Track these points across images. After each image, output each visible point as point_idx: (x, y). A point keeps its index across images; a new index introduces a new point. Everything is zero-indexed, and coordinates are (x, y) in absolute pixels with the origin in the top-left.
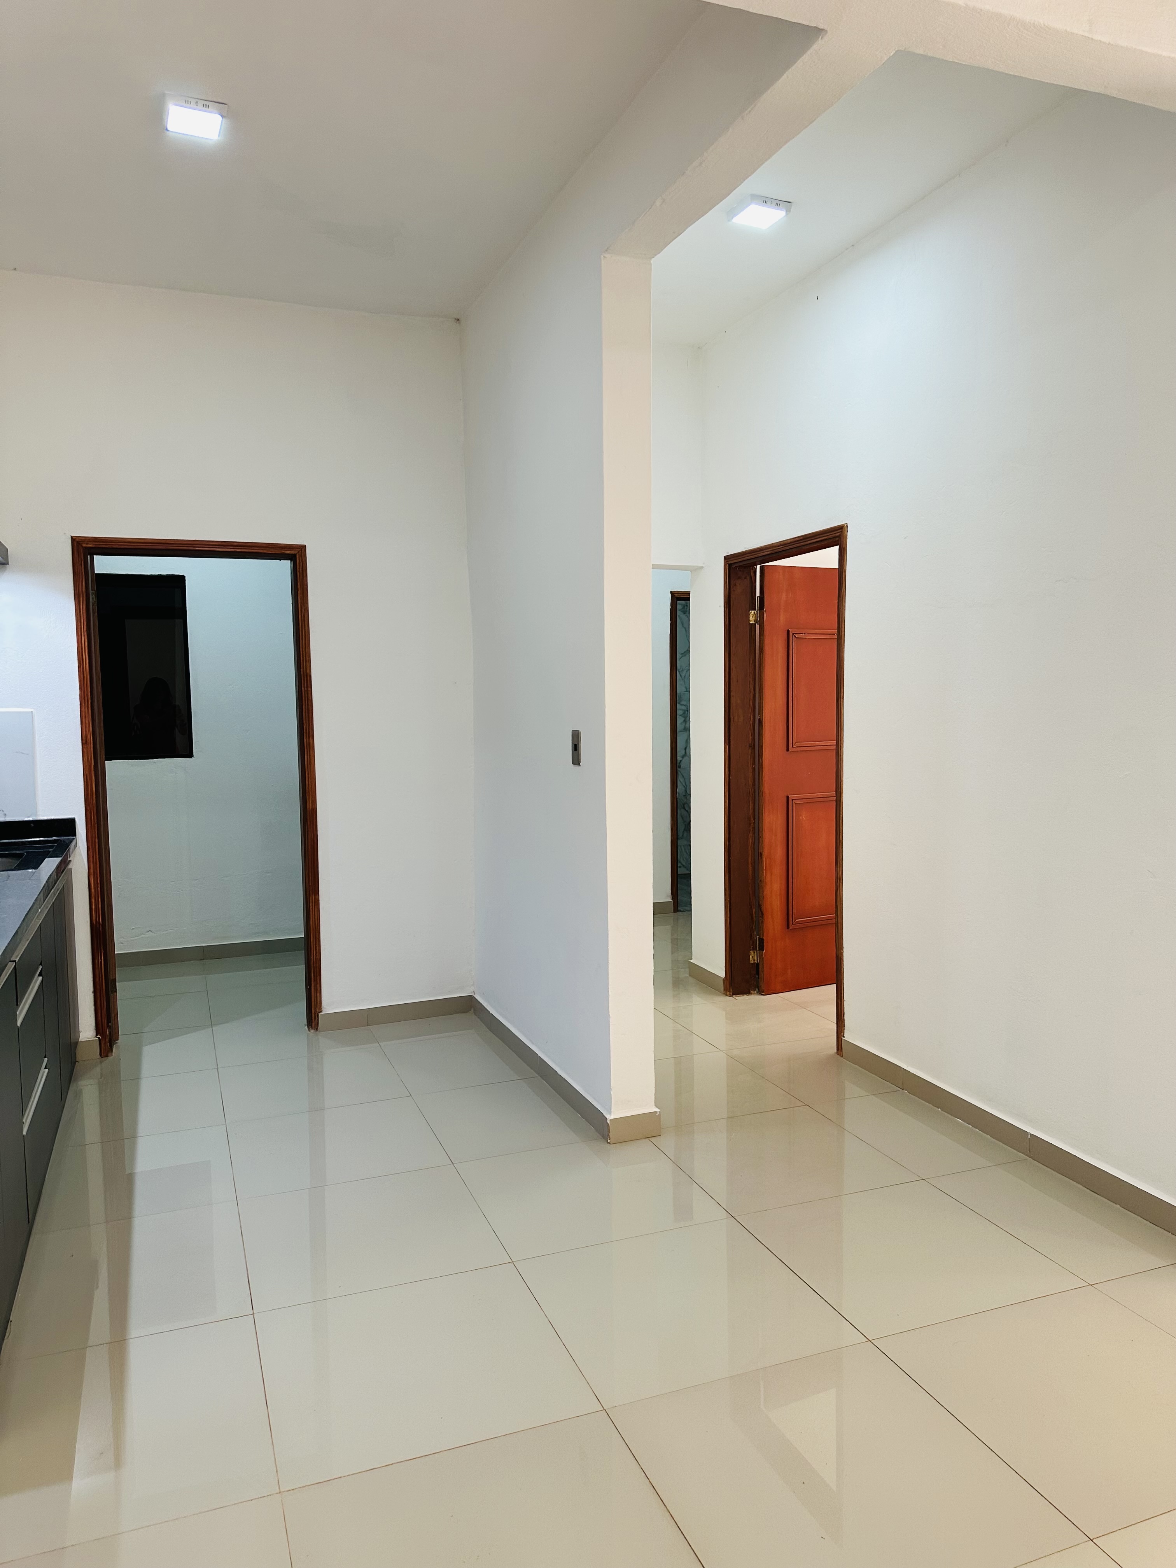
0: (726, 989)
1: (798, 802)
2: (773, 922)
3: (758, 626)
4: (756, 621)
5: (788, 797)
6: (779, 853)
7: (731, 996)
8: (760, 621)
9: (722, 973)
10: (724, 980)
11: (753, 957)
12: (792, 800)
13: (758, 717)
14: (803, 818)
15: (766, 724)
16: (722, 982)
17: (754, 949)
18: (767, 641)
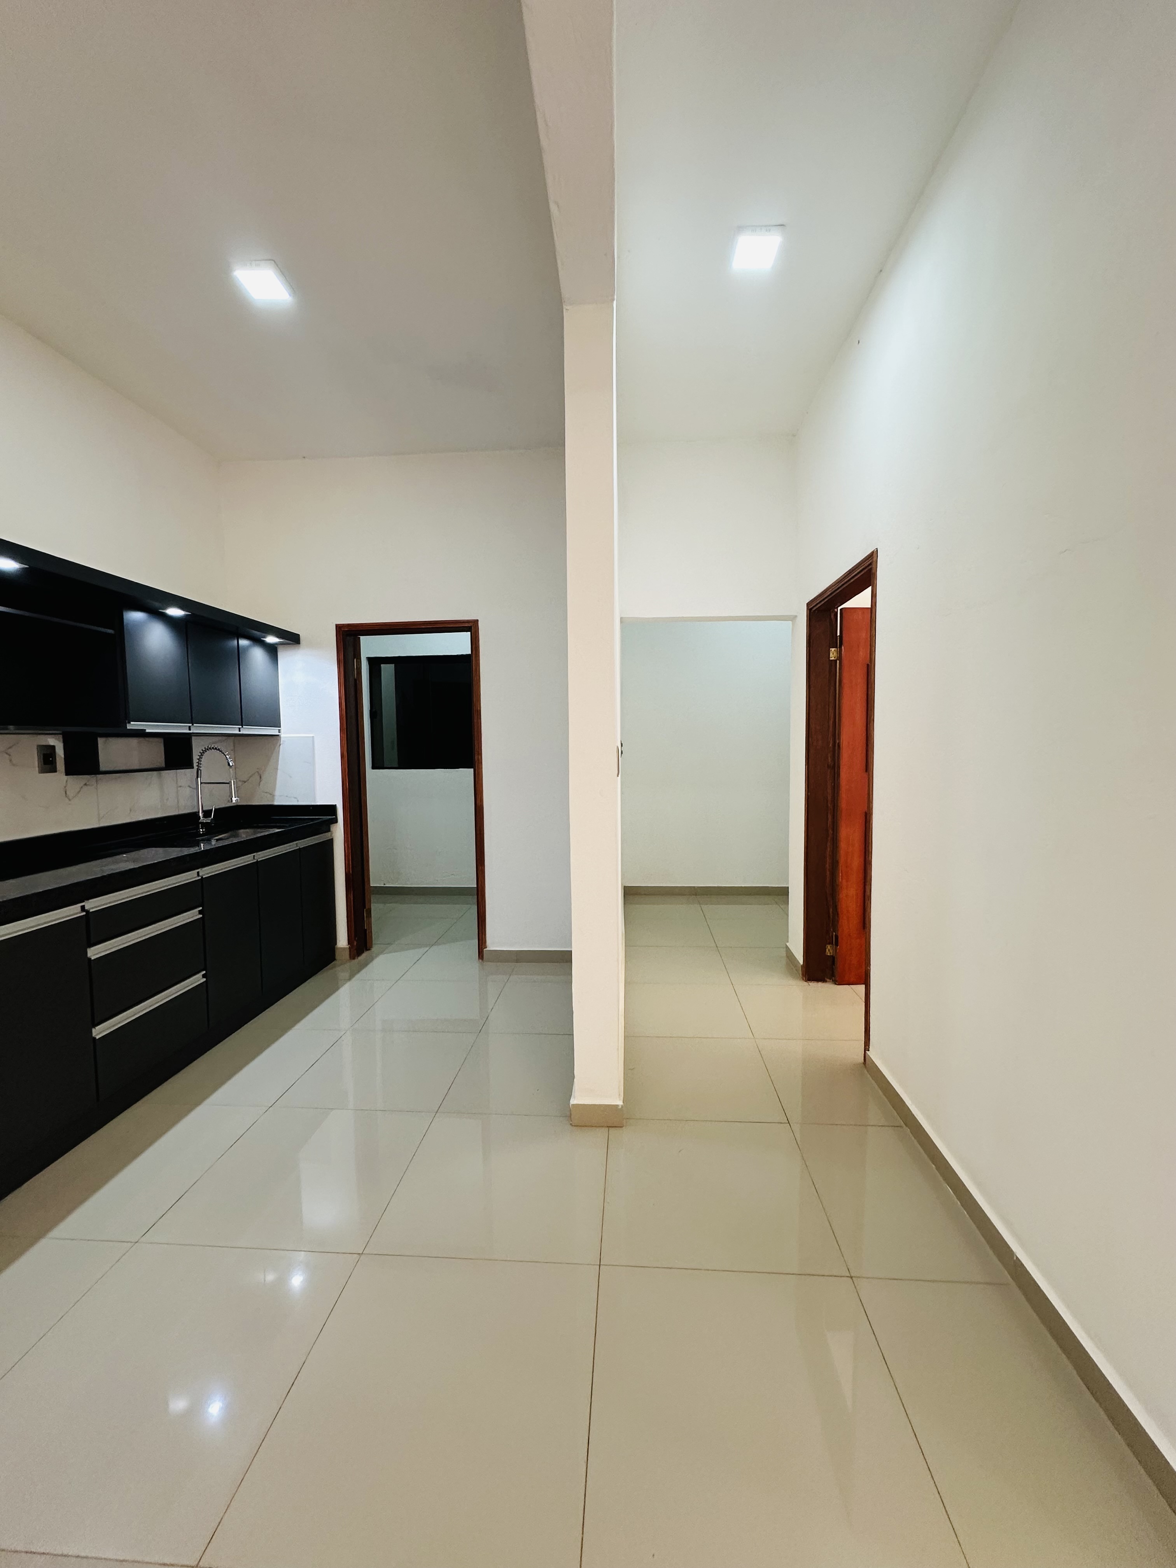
0: (804, 976)
2: (849, 922)
3: (838, 661)
4: (836, 657)
7: (808, 982)
8: (840, 657)
9: (801, 960)
10: (803, 967)
11: (829, 950)
13: (837, 741)
15: (844, 748)
16: (800, 969)
17: (830, 944)
18: (846, 675)
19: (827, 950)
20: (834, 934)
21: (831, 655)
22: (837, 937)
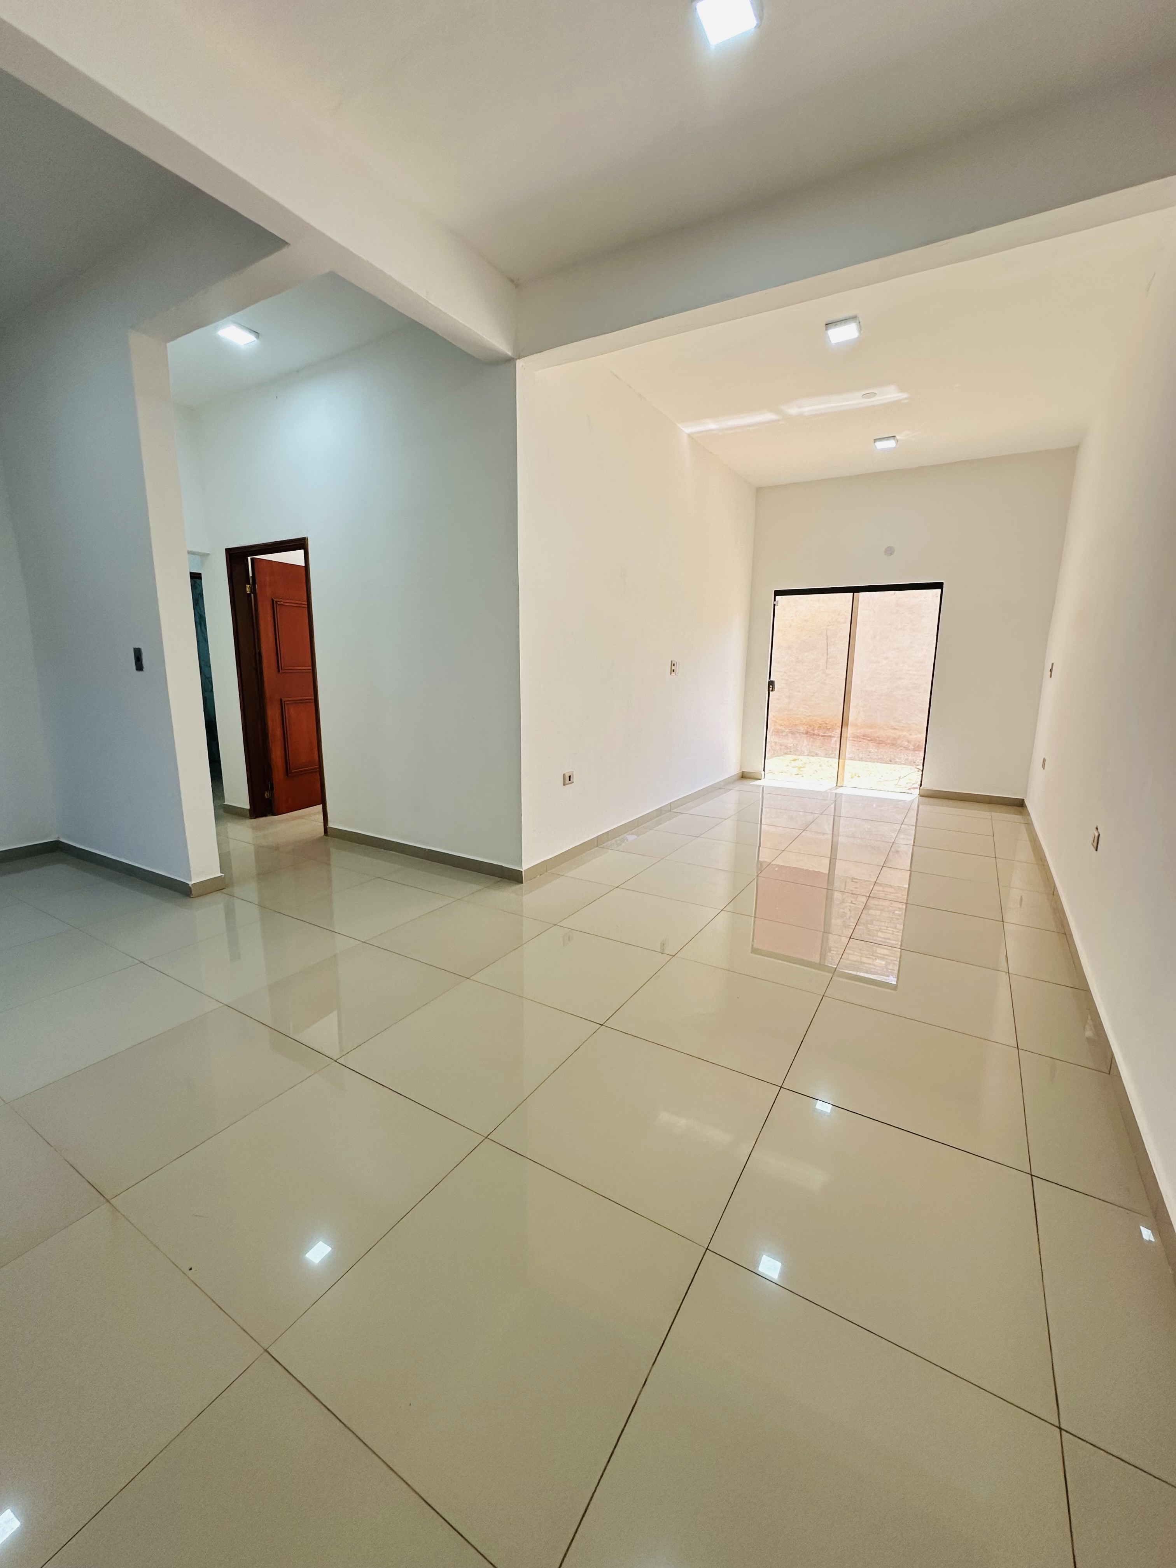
0: (250, 815)
1: (288, 702)
2: (278, 773)
3: (252, 595)
4: (251, 591)
5: (281, 700)
6: (279, 732)
7: (255, 818)
8: (253, 590)
9: (248, 807)
10: (250, 810)
11: (267, 795)
12: (284, 701)
13: (258, 651)
14: (292, 712)
15: (264, 656)
16: (248, 812)
17: (267, 790)
18: (260, 604)
19: (266, 795)
20: (269, 783)
21: (247, 589)
22: (272, 785)
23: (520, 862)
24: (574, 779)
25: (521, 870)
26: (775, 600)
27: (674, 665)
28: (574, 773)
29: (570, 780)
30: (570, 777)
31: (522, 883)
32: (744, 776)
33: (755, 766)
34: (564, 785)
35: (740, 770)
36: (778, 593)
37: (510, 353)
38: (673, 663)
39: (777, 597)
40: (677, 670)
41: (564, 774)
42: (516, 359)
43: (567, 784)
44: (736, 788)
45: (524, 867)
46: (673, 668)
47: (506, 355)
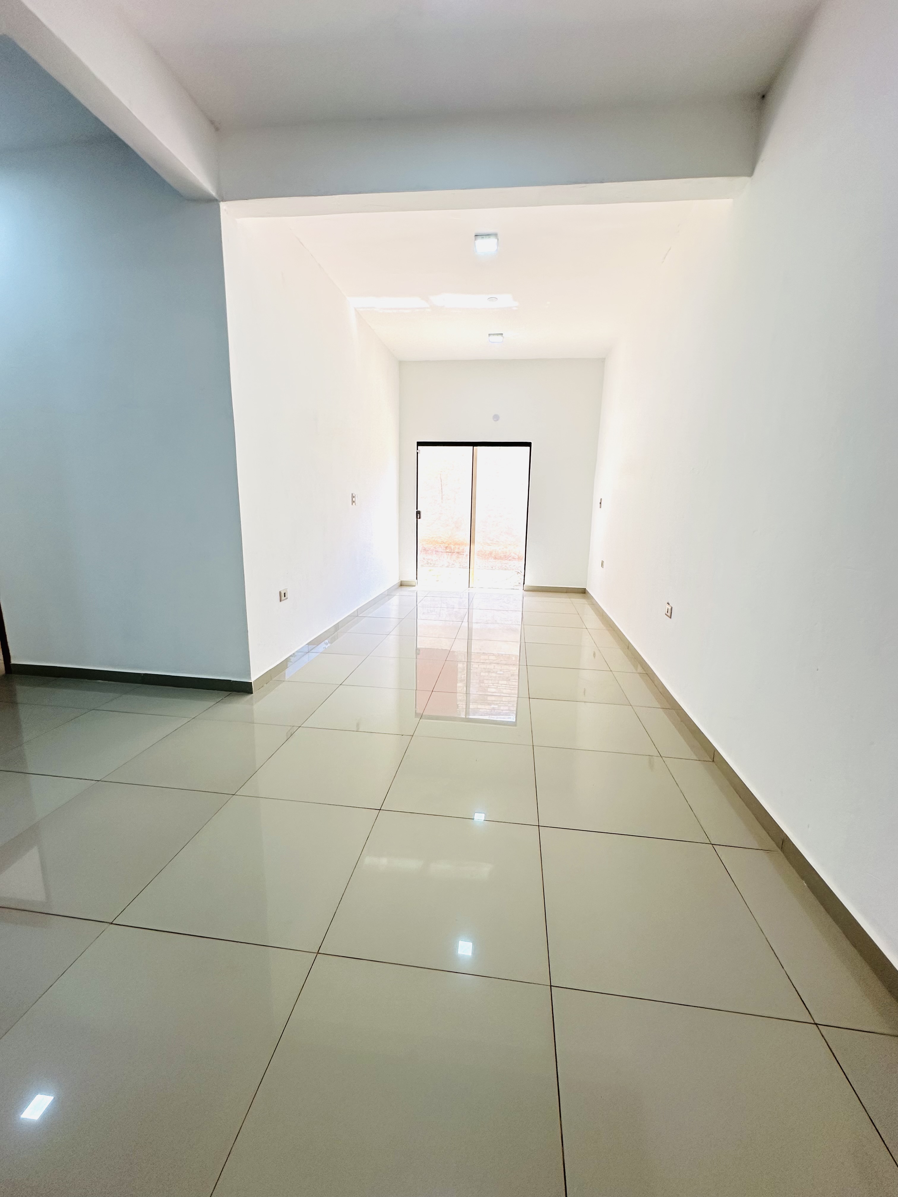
23: (249, 675)
24: (287, 595)
25: (250, 681)
26: (417, 449)
27: (354, 497)
28: (288, 590)
29: (285, 596)
30: (285, 594)
31: (252, 693)
32: (402, 585)
33: (409, 577)
34: (280, 601)
35: (399, 580)
36: (420, 444)
37: (213, 193)
38: (353, 495)
39: (419, 447)
40: (356, 502)
41: (280, 592)
42: (220, 201)
43: (283, 600)
44: (398, 594)
45: (253, 680)
46: (354, 499)
47: (210, 195)
